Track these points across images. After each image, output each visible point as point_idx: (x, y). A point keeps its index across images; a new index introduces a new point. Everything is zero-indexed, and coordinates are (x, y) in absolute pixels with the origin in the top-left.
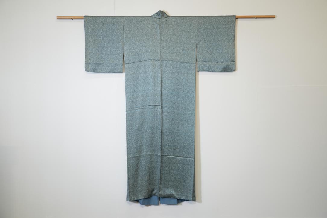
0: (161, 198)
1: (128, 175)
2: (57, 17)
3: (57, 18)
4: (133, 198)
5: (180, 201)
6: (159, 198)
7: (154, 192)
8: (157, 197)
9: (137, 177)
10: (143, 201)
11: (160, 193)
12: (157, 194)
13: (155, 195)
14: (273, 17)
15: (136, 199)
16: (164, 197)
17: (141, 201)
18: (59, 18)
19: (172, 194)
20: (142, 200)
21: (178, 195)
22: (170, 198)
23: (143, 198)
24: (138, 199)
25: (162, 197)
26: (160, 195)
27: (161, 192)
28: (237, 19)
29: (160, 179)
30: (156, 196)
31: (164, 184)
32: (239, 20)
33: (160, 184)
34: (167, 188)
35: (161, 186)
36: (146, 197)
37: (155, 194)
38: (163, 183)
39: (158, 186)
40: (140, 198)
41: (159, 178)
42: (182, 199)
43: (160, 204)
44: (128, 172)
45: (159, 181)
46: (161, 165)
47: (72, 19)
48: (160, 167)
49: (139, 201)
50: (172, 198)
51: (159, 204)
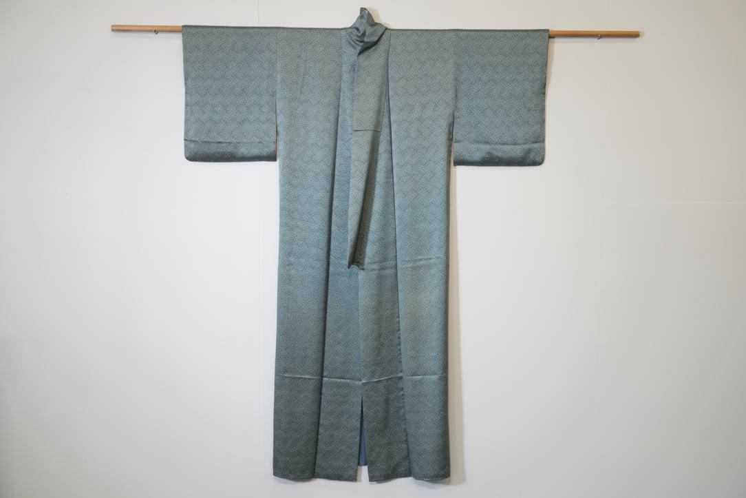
2: (113, 26)
3: (113, 30)
14: (635, 35)
18: (118, 29)
28: (554, 37)
32: (556, 40)
47: (156, 32)
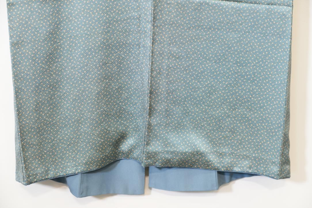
0: (152, 169)
1: (17, 77)
4: (39, 170)
5: (227, 177)
6: (147, 170)
7: (125, 147)
8: (140, 164)
9: (54, 86)
10: (82, 182)
11: (151, 148)
12: (136, 153)
13: (128, 155)
15: (51, 175)
16: (167, 165)
17: (76, 181)
19: (199, 153)
20: (78, 178)
21: (221, 155)
22: (190, 167)
23: (80, 169)
24: (61, 174)
25: (158, 164)
26: (150, 156)
27: (155, 147)
29: (151, 93)
30: (135, 159)
31: (168, 113)
33: (151, 112)
34: (179, 127)
35: (154, 121)
36: (93, 168)
37: (130, 151)
38: (160, 107)
39: (141, 122)
40: (70, 171)
41: (146, 89)
42: (237, 169)
43: (150, 188)
44: (15, 64)
45: (147, 98)
46: (154, 33)
48: (149, 44)
49: (68, 179)
50: (198, 168)
51: (147, 190)
